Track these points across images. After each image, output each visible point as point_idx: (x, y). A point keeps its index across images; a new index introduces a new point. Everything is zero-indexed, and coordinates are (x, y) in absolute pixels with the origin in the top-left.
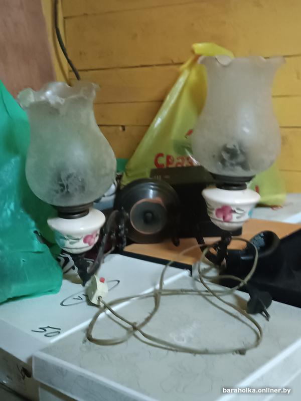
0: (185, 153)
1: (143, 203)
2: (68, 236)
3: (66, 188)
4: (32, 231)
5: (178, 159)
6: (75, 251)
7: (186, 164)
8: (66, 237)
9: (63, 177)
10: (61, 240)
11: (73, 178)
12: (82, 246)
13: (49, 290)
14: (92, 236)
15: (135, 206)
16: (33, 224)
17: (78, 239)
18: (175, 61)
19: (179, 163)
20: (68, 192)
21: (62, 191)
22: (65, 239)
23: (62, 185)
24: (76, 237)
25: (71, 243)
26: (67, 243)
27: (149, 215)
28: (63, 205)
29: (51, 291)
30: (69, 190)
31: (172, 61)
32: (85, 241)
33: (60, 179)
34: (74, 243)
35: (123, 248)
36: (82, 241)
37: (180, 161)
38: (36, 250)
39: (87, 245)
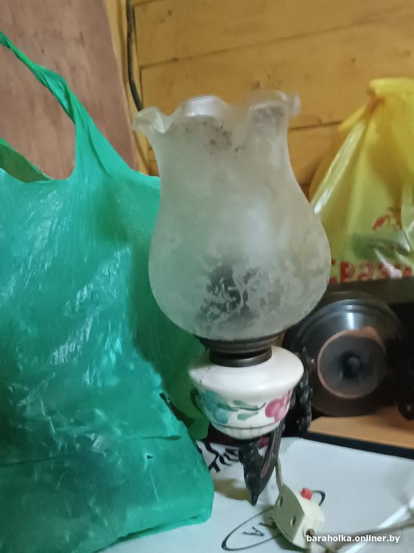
0: (374, 257)
1: (341, 338)
2: (237, 402)
3: (242, 298)
4: (156, 394)
5: (361, 267)
6: (247, 434)
7: (376, 275)
8: (232, 405)
9: (237, 275)
10: (221, 411)
11: (257, 277)
12: (262, 423)
13: (191, 516)
14: (281, 402)
15: (326, 344)
16: (158, 380)
17: (256, 409)
18: (325, 120)
19: (363, 275)
20: (245, 308)
21: (234, 305)
22: (230, 409)
23: (234, 294)
24: (252, 404)
25: (240, 417)
26: (233, 418)
27: (354, 361)
28: (228, 336)
29: (195, 518)
30: (248, 303)
31: (320, 121)
32: (268, 414)
33: (229, 282)
34: (249, 416)
35: (306, 426)
36: (262, 412)
37: (366, 270)
38: (169, 434)
39: (272, 420)
